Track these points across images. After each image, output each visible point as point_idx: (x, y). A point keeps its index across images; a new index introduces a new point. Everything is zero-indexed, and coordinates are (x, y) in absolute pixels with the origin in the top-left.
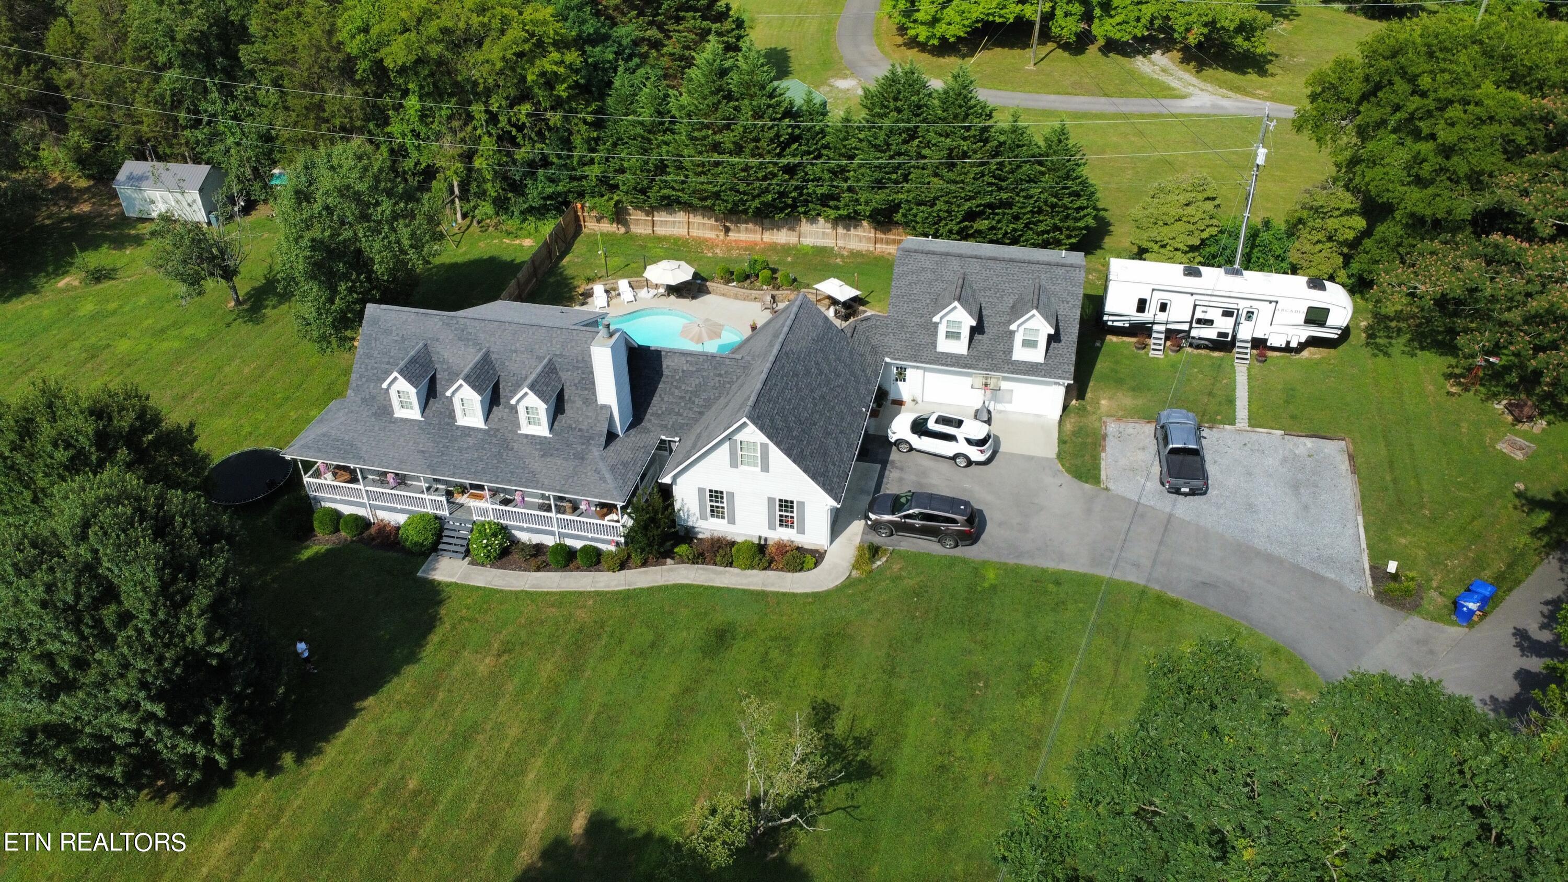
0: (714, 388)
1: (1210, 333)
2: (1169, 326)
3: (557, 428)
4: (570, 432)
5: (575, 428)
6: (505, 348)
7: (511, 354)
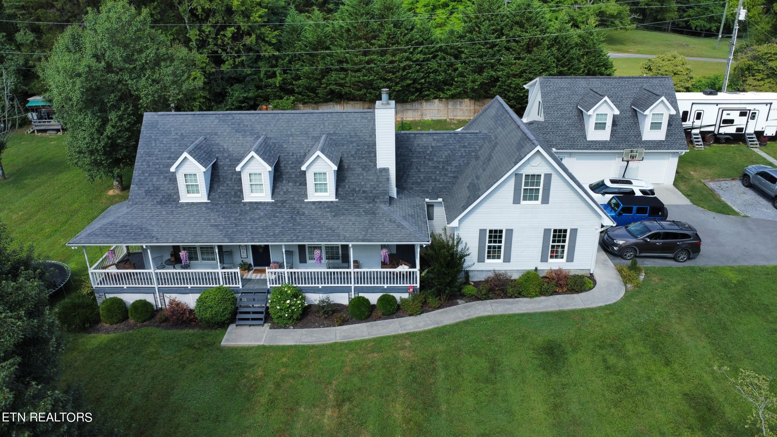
0: (462, 156)
1: (731, 130)
2: (702, 130)
3: (342, 193)
4: (355, 195)
5: (359, 191)
6: (282, 133)
7: (287, 138)
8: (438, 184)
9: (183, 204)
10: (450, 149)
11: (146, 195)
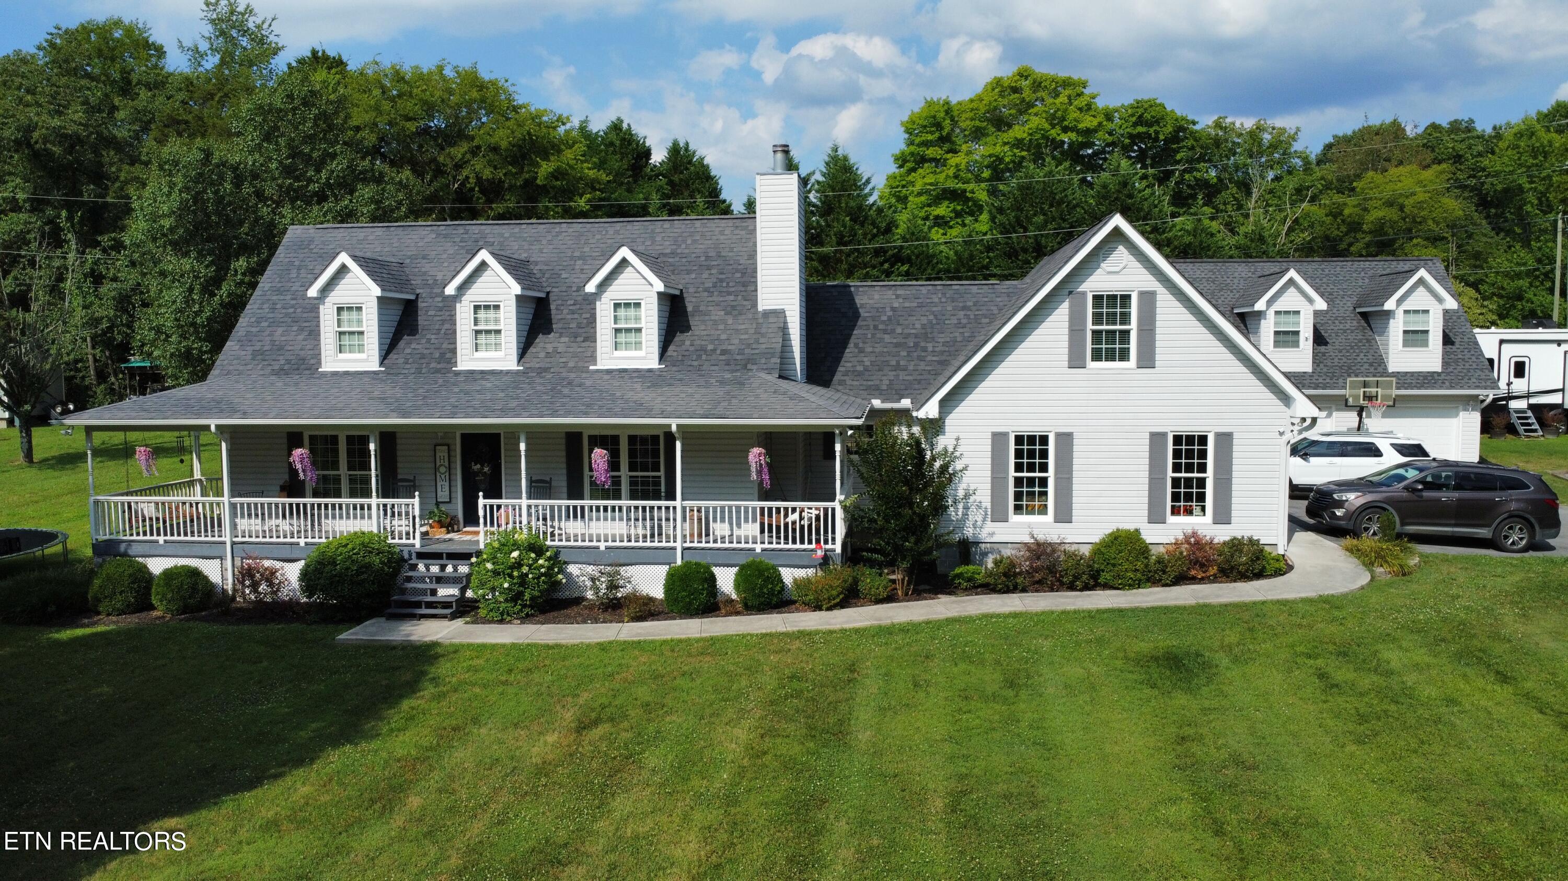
0: (959, 325)
2: (1533, 401)
3: (675, 354)
4: (704, 357)
5: (714, 350)
8: (902, 375)
10: (933, 313)
11: (253, 359)
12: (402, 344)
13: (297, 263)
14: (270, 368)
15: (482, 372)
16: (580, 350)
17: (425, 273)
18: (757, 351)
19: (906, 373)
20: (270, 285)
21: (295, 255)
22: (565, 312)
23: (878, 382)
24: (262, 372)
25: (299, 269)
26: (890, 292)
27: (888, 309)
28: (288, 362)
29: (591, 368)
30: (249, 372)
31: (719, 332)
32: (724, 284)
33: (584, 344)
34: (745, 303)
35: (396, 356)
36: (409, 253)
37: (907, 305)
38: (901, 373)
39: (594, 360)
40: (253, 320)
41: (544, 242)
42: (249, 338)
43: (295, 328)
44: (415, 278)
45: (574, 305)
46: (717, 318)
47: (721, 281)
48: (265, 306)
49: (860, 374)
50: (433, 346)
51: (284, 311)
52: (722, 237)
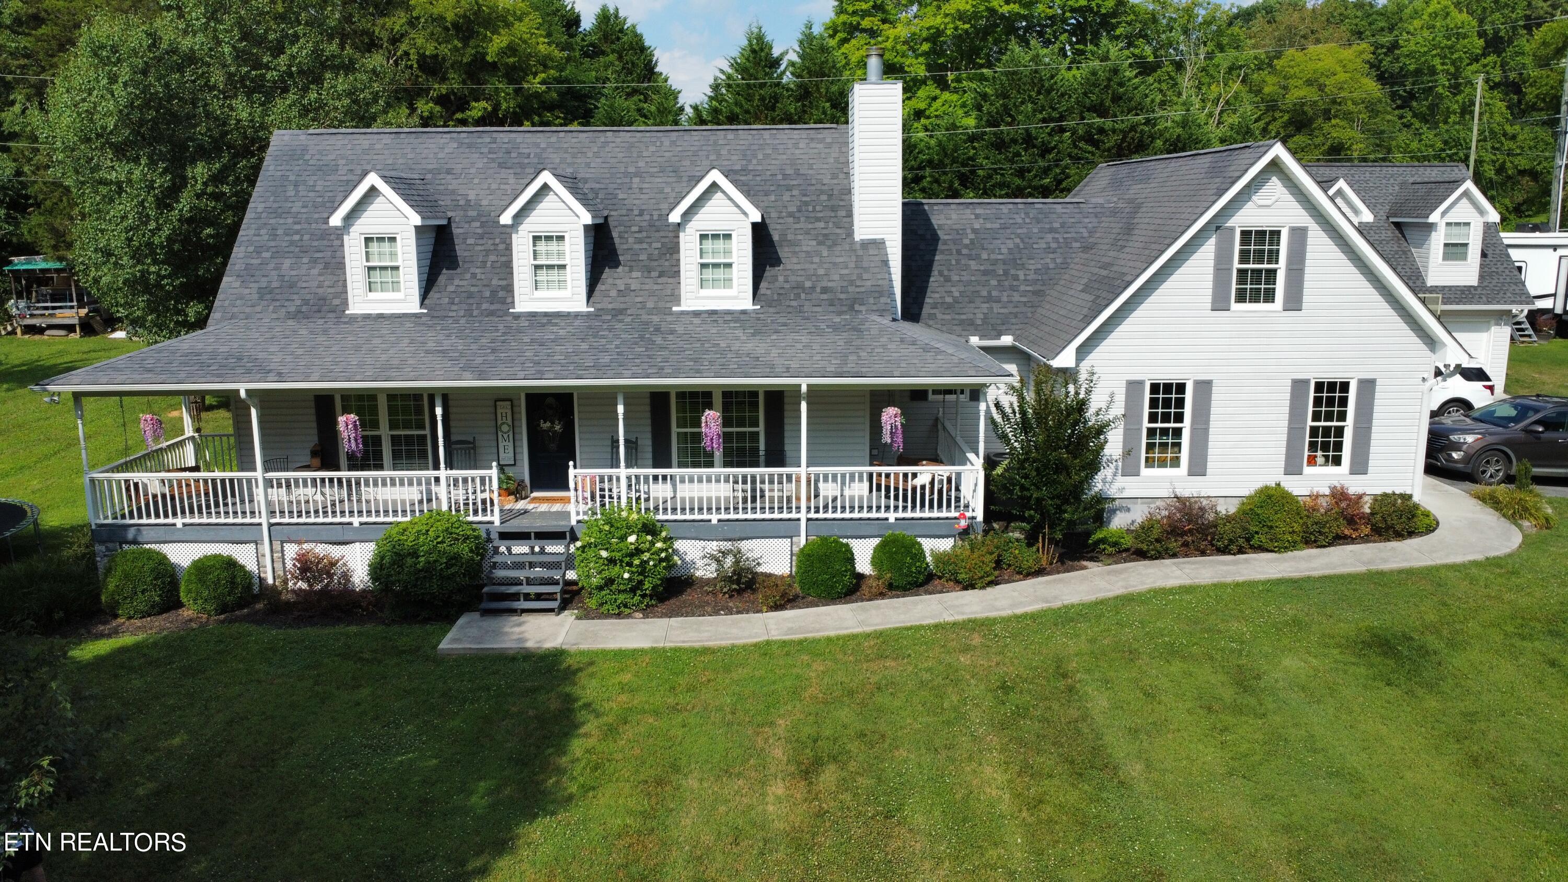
0: (1048, 250)
3: (769, 292)
4: (803, 296)
5: (813, 288)
6: (614, 170)
7: (628, 180)
8: (997, 308)
9: (354, 318)
10: (1018, 236)
11: (261, 299)
12: (442, 279)
13: (292, 178)
14: (284, 310)
15: (546, 314)
16: (656, 287)
17: (453, 192)
18: (863, 289)
19: (1000, 305)
20: (263, 205)
21: (288, 168)
22: (631, 240)
23: (971, 316)
24: (274, 316)
25: (296, 185)
26: (968, 211)
27: (969, 231)
28: (306, 302)
29: (675, 309)
30: (259, 316)
31: (814, 266)
32: (810, 208)
33: (660, 280)
34: (838, 231)
35: (437, 295)
36: (430, 167)
37: (989, 226)
38: (994, 305)
39: (677, 300)
40: (251, 249)
41: (590, 154)
42: (248, 274)
43: (305, 260)
44: (443, 197)
45: (640, 232)
46: (809, 249)
47: (806, 204)
48: (263, 232)
49: (949, 307)
50: (479, 283)
51: (287, 238)
52: (797, 152)
